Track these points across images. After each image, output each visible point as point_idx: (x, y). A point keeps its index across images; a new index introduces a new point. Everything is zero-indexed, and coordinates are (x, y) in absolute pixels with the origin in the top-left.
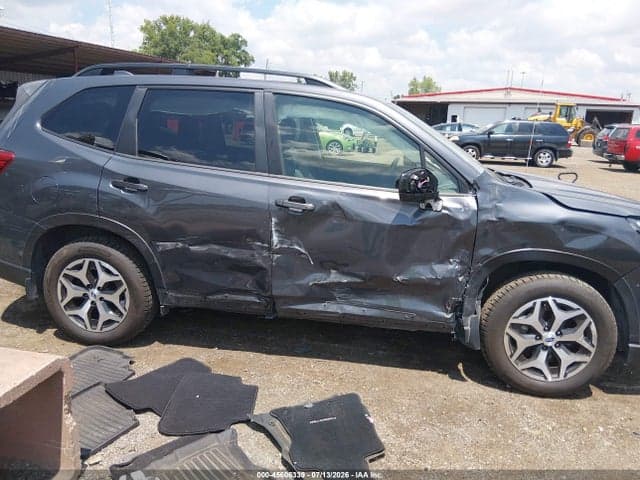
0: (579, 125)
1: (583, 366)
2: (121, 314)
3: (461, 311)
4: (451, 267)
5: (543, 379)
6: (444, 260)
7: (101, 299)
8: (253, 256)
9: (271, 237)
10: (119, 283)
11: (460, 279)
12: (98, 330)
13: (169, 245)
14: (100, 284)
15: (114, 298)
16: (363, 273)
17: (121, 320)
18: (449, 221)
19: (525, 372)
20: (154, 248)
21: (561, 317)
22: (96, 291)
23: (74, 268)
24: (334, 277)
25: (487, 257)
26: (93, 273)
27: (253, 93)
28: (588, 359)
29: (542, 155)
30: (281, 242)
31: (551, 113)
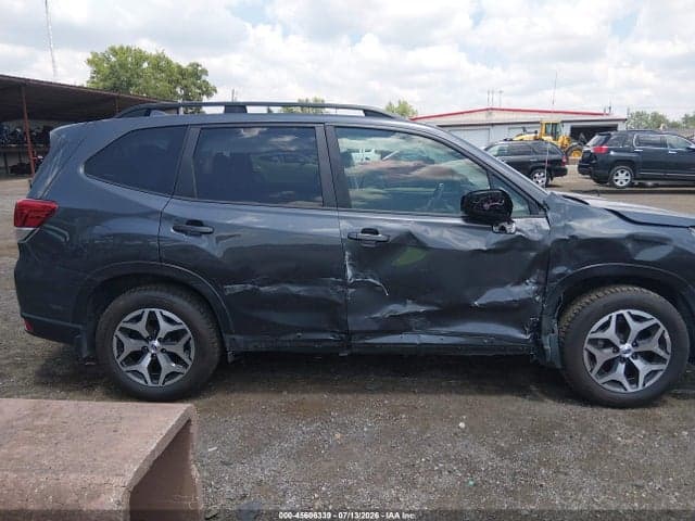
0: (566, 142)
1: (661, 373)
2: (185, 365)
3: (540, 331)
4: (527, 288)
5: (623, 391)
6: (521, 281)
7: (162, 351)
8: (327, 292)
9: (345, 271)
10: (183, 332)
11: (537, 298)
12: (160, 384)
13: (238, 288)
14: (161, 335)
15: (177, 348)
16: (440, 301)
17: (185, 371)
18: (522, 242)
19: (606, 386)
20: (222, 291)
21: (635, 327)
22: (156, 343)
23: (131, 321)
24: (410, 307)
25: (561, 275)
26: (153, 324)
27: (313, 128)
28: (664, 367)
29: (537, 175)
30: (355, 276)
31: (536, 132)
